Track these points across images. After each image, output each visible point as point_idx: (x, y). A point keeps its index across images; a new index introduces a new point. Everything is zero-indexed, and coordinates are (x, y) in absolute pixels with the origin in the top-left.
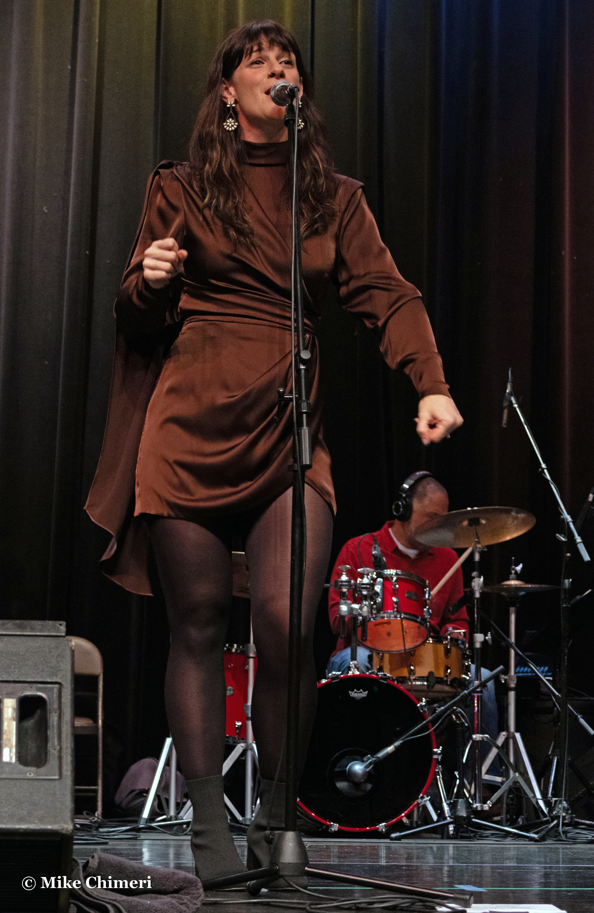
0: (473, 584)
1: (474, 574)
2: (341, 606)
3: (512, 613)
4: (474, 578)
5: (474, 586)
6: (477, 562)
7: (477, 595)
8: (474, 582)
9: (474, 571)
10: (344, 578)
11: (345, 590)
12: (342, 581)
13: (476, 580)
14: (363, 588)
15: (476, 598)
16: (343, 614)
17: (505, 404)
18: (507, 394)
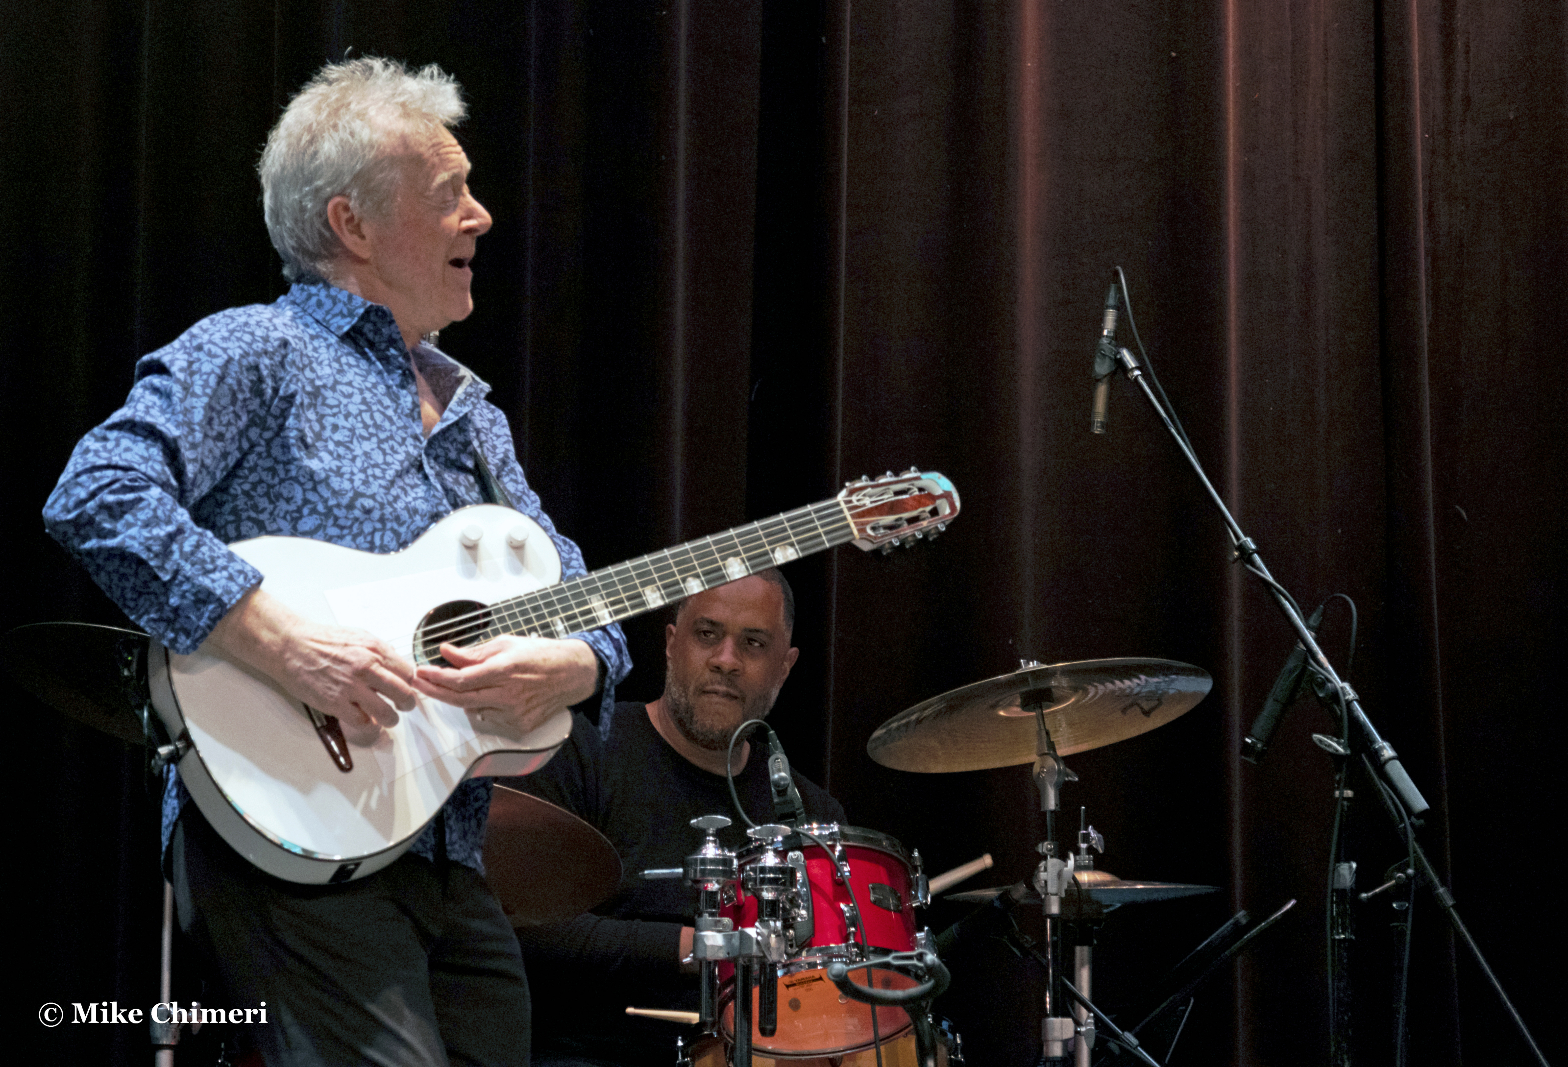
0: (1043, 875)
1: (1045, 847)
2: (703, 933)
3: (1082, 965)
4: (1045, 858)
5: (1046, 882)
6: (1052, 812)
7: (1055, 909)
8: (1046, 870)
9: (1045, 839)
10: (711, 851)
11: (713, 886)
12: (704, 861)
13: (1053, 863)
14: (763, 881)
15: (1052, 917)
16: (710, 956)
17: (1102, 368)
18: (1105, 341)
